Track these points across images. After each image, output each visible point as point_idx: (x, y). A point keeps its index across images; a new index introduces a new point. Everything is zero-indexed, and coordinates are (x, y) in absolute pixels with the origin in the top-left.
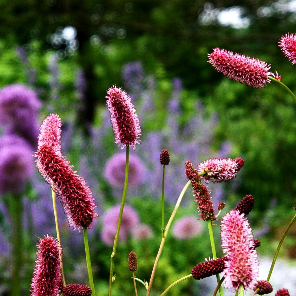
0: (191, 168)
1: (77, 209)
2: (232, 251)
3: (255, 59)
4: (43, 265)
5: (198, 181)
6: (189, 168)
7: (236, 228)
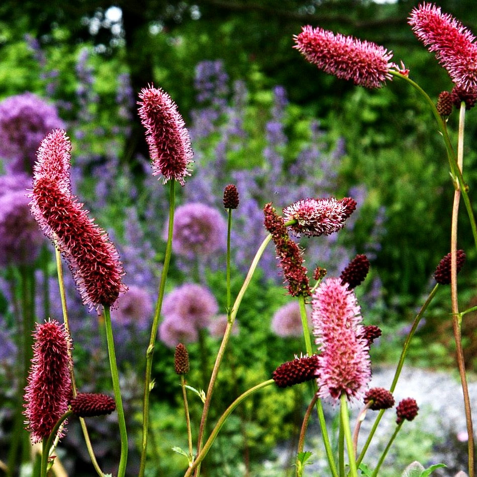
0: (273, 215)
1: (94, 278)
2: (330, 341)
3: (367, 42)
4: (42, 366)
5: (284, 236)
6: (270, 214)
7: (336, 305)
